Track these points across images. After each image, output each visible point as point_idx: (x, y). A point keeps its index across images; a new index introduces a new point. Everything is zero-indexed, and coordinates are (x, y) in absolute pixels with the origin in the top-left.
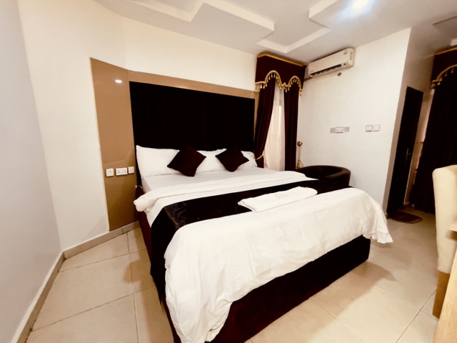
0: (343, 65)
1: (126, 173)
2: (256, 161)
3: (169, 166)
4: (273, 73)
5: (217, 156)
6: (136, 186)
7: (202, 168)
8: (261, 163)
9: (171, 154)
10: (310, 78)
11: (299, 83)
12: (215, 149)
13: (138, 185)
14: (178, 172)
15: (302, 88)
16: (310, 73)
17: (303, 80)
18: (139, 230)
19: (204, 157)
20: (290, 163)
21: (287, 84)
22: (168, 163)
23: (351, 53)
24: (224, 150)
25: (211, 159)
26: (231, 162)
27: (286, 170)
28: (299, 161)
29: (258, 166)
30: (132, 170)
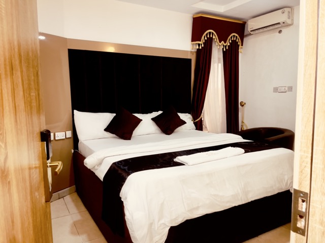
0: (282, 23)
1: (64, 138)
2: (194, 123)
3: (106, 130)
4: (210, 33)
5: (153, 119)
6: (73, 151)
7: (138, 131)
8: (199, 126)
9: (107, 117)
10: (250, 34)
11: (239, 40)
12: (151, 112)
13: (74, 149)
14: (114, 135)
15: (242, 45)
16: (249, 30)
17: (242, 37)
18: (75, 195)
19: (139, 121)
20: (232, 125)
21: (225, 43)
22: (105, 127)
23: (289, 12)
24: (160, 112)
25: (147, 122)
26: (168, 125)
27: (227, 132)
28: (243, 122)
29: (196, 129)
30: (69, 134)
